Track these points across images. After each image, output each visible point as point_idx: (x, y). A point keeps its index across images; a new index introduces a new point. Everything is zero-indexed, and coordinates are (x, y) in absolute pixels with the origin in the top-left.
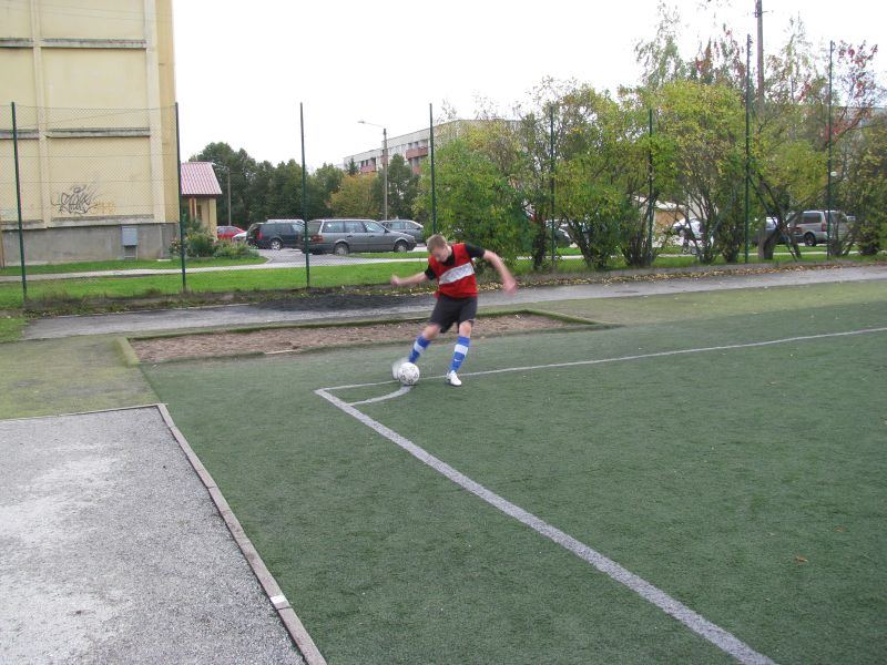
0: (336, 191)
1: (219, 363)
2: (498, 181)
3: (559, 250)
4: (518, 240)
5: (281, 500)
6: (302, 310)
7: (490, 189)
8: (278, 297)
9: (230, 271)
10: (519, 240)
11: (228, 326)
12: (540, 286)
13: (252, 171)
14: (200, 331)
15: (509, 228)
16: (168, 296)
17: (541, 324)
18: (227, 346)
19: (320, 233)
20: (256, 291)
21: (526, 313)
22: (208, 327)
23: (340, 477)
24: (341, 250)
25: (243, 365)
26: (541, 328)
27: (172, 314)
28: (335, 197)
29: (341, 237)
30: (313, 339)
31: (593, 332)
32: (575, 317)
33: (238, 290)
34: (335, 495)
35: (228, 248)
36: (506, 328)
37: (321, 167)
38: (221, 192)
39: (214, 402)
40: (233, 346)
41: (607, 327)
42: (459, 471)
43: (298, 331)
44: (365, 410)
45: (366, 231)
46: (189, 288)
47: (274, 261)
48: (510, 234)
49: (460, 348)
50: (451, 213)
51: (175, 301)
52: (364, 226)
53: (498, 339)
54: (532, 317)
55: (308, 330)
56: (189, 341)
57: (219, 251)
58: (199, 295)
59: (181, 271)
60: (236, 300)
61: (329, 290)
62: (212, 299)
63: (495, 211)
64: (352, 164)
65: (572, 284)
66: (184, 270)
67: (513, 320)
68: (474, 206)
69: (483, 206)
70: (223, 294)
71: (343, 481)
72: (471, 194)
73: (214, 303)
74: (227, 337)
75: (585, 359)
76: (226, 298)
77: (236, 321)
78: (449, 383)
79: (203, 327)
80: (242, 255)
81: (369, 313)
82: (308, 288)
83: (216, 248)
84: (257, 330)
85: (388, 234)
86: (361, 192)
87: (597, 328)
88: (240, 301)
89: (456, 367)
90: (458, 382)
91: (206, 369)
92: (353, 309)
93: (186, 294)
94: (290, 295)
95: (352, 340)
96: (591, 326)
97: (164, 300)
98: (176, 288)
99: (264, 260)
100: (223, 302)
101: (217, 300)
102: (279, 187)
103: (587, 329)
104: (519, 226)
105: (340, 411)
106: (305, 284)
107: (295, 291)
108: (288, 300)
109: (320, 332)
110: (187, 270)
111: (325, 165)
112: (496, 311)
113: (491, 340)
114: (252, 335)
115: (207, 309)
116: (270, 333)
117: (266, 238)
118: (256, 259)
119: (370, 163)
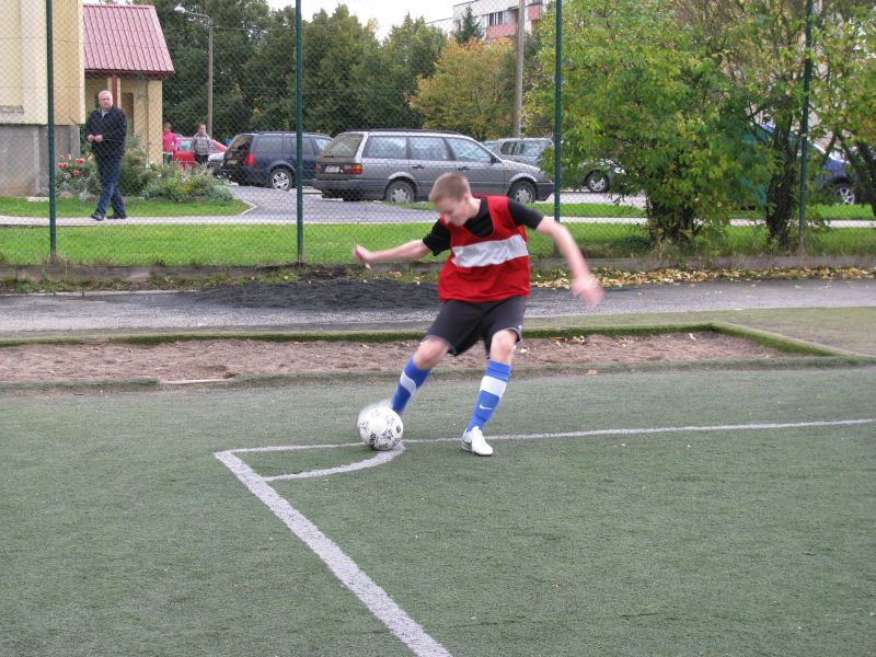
0: (428, 72)
1: (69, 396)
2: (696, 64)
3: (823, 210)
4: (733, 185)
5: (52, 632)
6: (276, 306)
7: (676, 78)
8: (239, 279)
9: (158, 227)
10: (735, 185)
11: (120, 329)
12: (768, 280)
13: (262, 26)
14: (62, 337)
15: (715, 160)
16: (20, 268)
17: (731, 352)
18: (103, 368)
19: (358, 159)
20: (196, 267)
21: (709, 331)
22: (80, 331)
23: (180, 600)
24: (400, 194)
25: (110, 401)
26: (728, 359)
27: (22, 303)
28: (424, 87)
29: (401, 167)
30: (271, 361)
31: (820, 371)
32: (800, 342)
33: (161, 264)
34: (150, 629)
35: (171, 181)
36: (658, 358)
37: (400, 23)
38: (171, 68)
39: (24, 464)
40: (114, 369)
41: (852, 363)
42: (397, 601)
43: (249, 346)
44: (285, 490)
45: (452, 157)
46: (61, 254)
47: (260, 211)
48: (716, 173)
49: (489, 384)
50: (595, 125)
51: (33, 279)
52: (448, 148)
53: (620, 378)
54: (721, 338)
55: (268, 345)
56: (33, 355)
57: (153, 186)
58: (83, 270)
59: (46, 221)
60: (155, 282)
61: (340, 271)
62: (107, 279)
63: (684, 125)
64: (469, 19)
65: (838, 278)
66: (53, 220)
67: (681, 343)
68: (645, 113)
69: (663, 113)
70: (130, 268)
71: (178, 606)
72: (636, 90)
73: (109, 286)
74: (109, 352)
75: (761, 420)
76: (134, 277)
77: (137, 322)
78: (468, 451)
79: (69, 331)
80: (197, 196)
81: (401, 318)
82: (298, 265)
83: (146, 180)
84: (170, 340)
85: (495, 165)
86: (480, 79)
87: (830, 365)
88: (162, 284)
89: (481, 419)
90: (487, 449)
91: (38, 405)
92: (374, 308)
93: (55, 265)
94: (262, 278)
95: (346, 366)
96: (822, 360)
97: (11, 275)
98: (37, 253)
99: (241, 207)
100: (128, 286)
101: (117, 280)
102: (313, 63)
103: (809, 365)
104: (734, 156)
105: (241, 490)
106: (291, 258)
107: (272, 269)
108: (255, 286)
109: (292, 350)
110: (59, 221)
111: (408, 19)
112: (650, 324)
113: (608, 378)
114: (158, 349)
115: (91, 298)
116: (194, 347)
117: (263, 164)
118: (226, 204)
119: (507, 18)
